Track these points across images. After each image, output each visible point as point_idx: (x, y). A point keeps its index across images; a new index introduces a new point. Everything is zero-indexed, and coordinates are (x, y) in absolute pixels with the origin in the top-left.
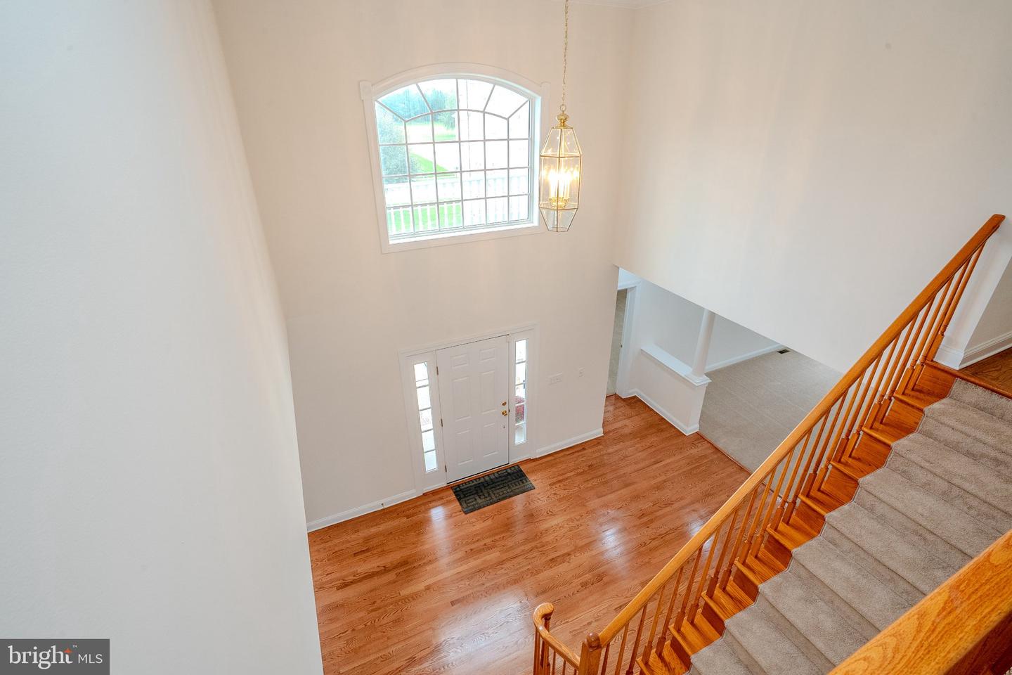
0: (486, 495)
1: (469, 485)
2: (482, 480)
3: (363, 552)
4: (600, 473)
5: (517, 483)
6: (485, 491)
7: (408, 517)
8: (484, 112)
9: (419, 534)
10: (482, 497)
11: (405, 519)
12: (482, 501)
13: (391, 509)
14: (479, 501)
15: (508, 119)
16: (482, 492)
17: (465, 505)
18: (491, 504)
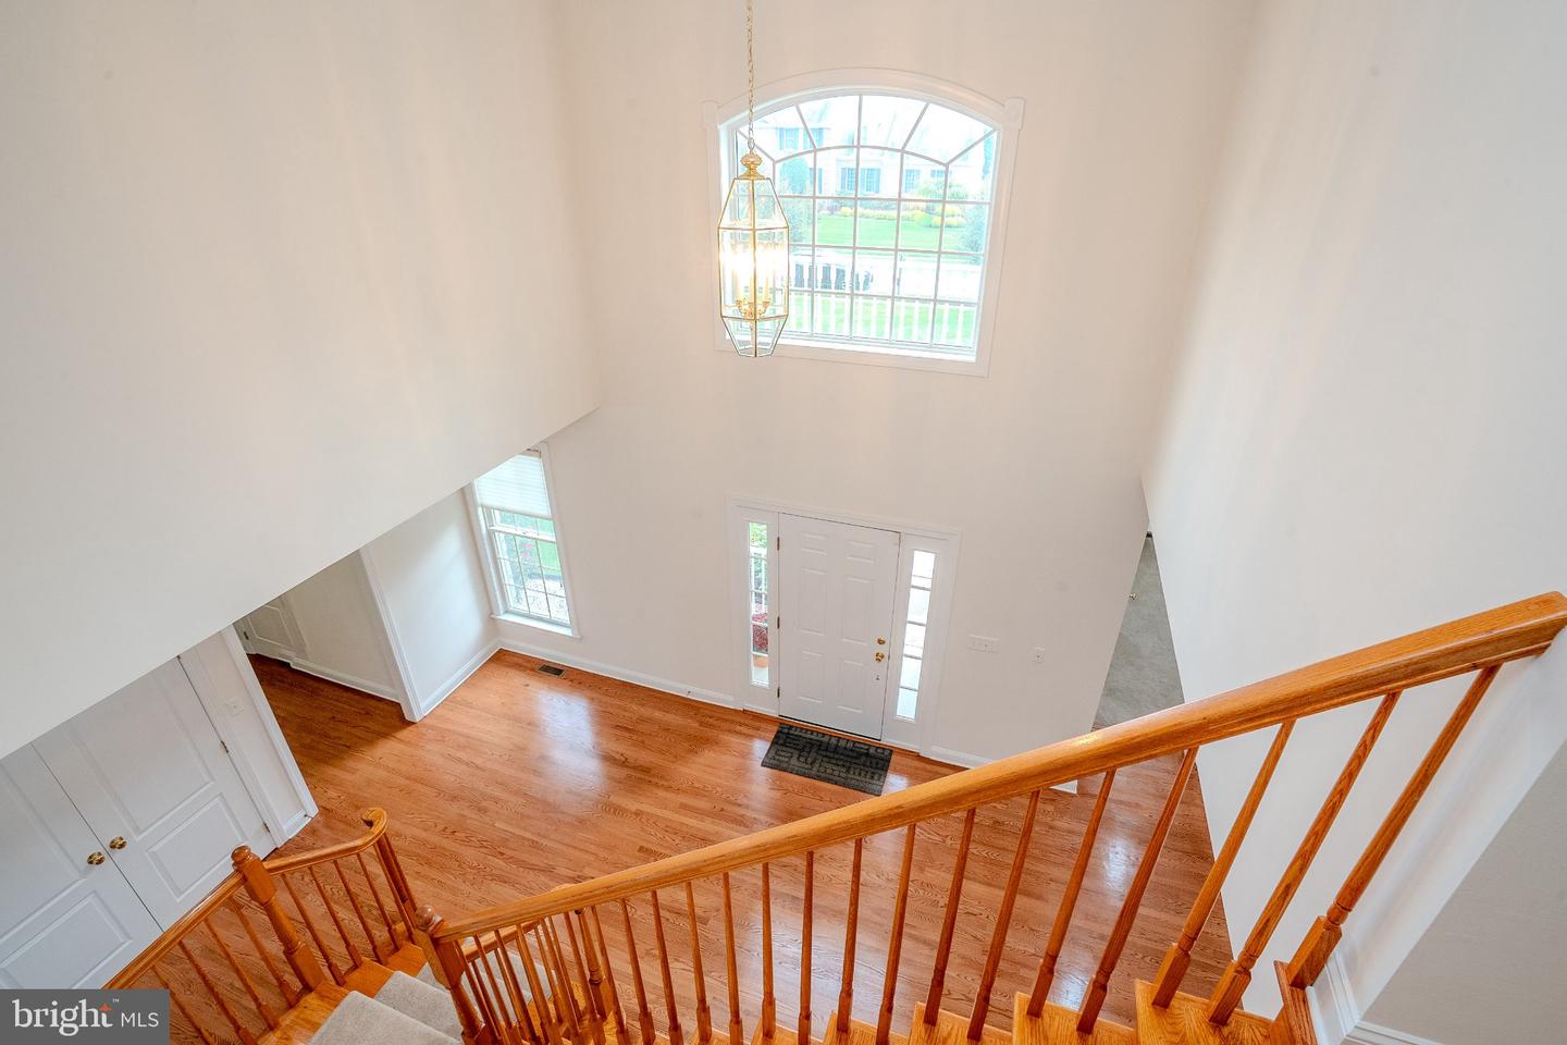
0: (810, 760)
1: (803, 735)
2: (826, 739)
3: (626, 729)
4: (1001, 843)
5: (863, 773)
6: (813, 754)
7: (701, 724)
9: (691, 751)
10: (802, 759)
11: (696, 725)
12: (797, 763)
13: (693, 704)
14: (794, 761)
16: (809, 753)
17: (773, 752)
18: (804, 775)
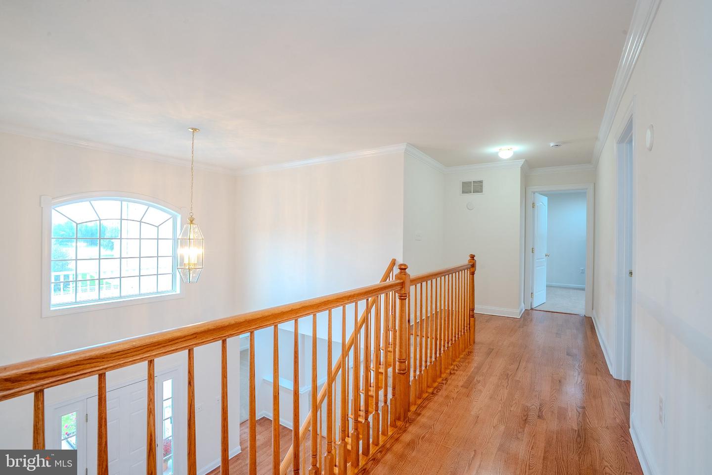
8: (141, 222)
15: (158, 227)
